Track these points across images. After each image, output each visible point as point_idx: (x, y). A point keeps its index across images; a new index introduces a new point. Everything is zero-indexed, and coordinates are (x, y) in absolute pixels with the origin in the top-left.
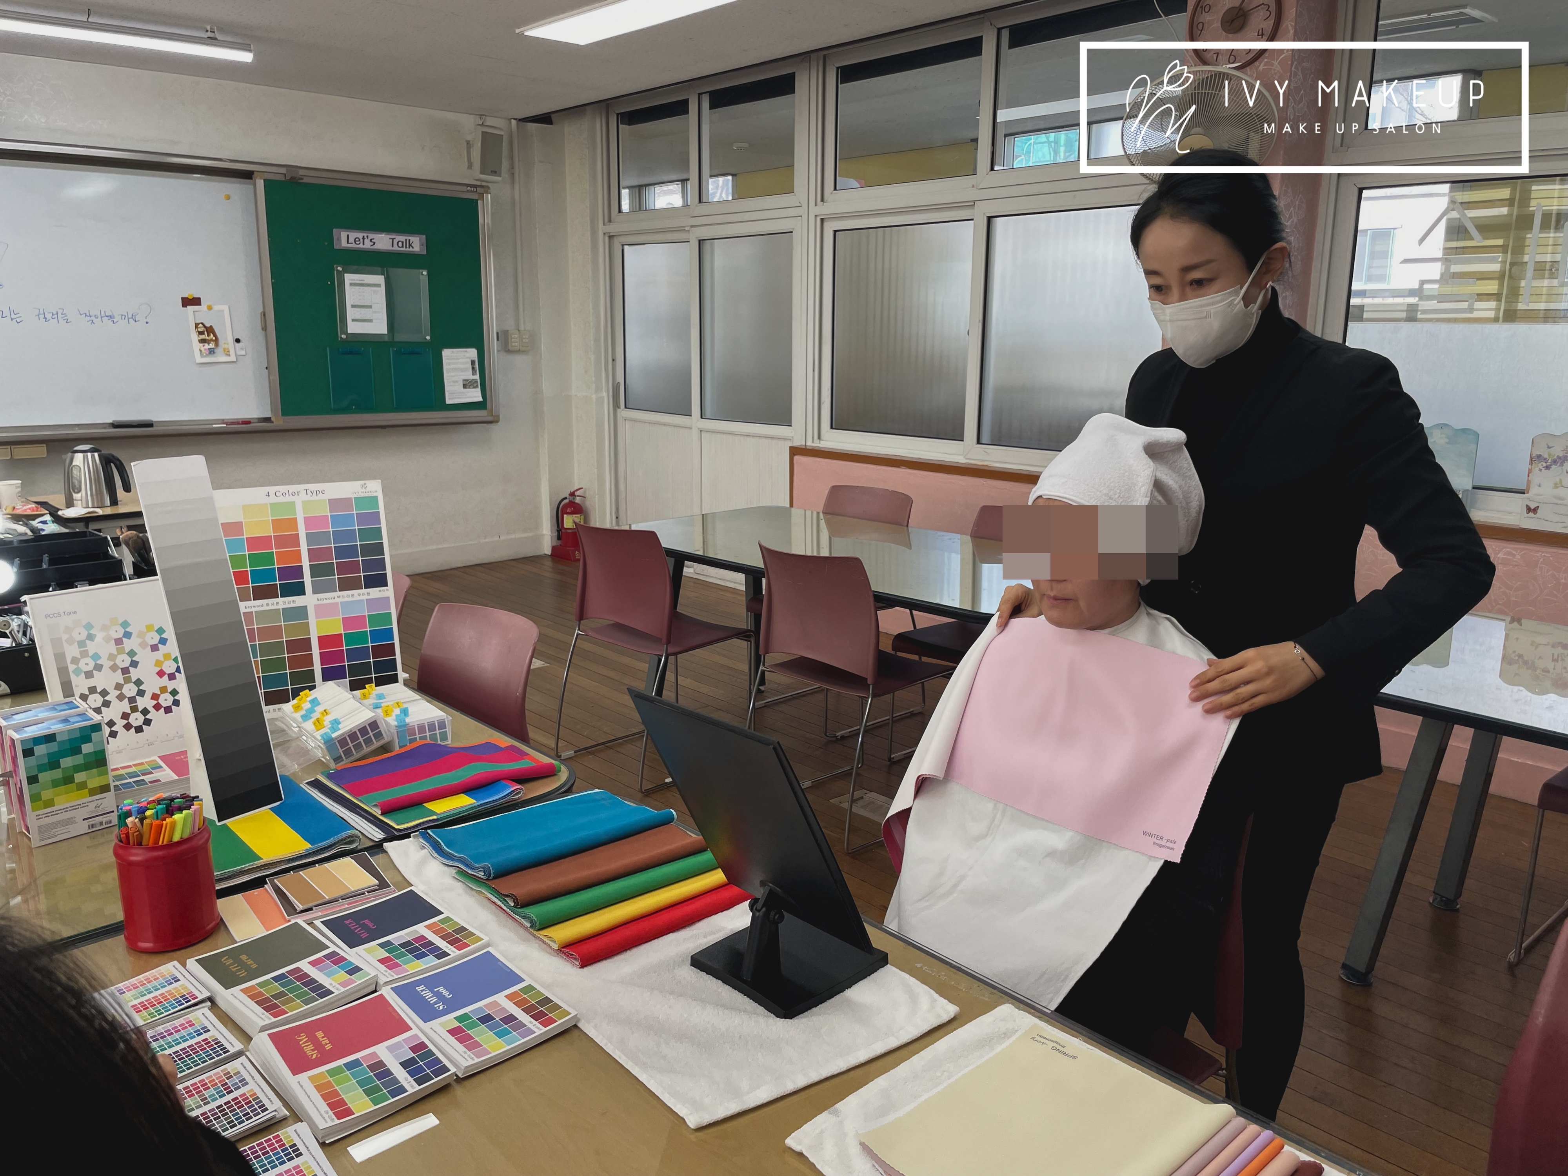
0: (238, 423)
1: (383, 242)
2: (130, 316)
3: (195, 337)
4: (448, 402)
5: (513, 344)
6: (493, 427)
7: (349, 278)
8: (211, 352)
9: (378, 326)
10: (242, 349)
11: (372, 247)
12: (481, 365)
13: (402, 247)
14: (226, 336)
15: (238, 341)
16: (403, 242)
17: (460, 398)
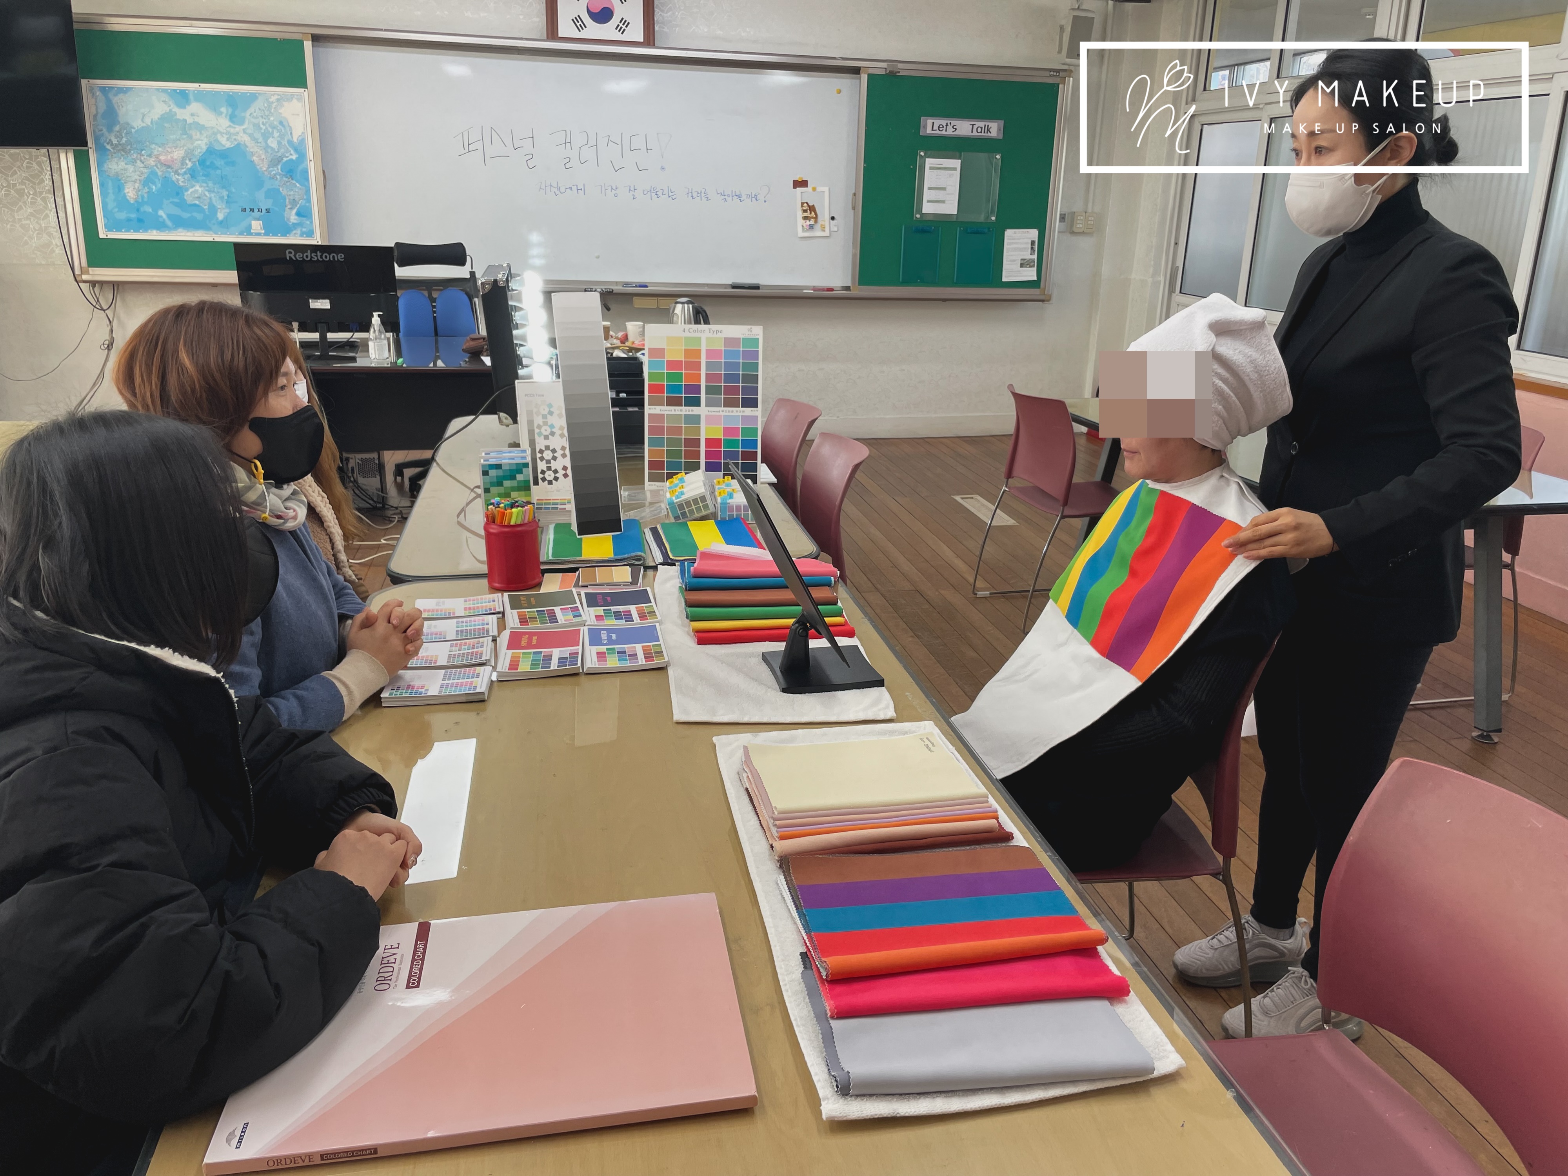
0: (823, 291)
1: (964, 128)
2: (753, 196)
3: (800, 214)
4: (1004, 280)
5: (1078, 226)
6: (1046, 305)
7: (930, 162)
8: (811, 227)
9: (950, 207)
10: (835, 226)
11: (953, 133)
12: (1040, 247)
13: (981, 132)
14: (824, 215)
15: (833, 218)
16: (981, 128)
17: (1015, 276)
